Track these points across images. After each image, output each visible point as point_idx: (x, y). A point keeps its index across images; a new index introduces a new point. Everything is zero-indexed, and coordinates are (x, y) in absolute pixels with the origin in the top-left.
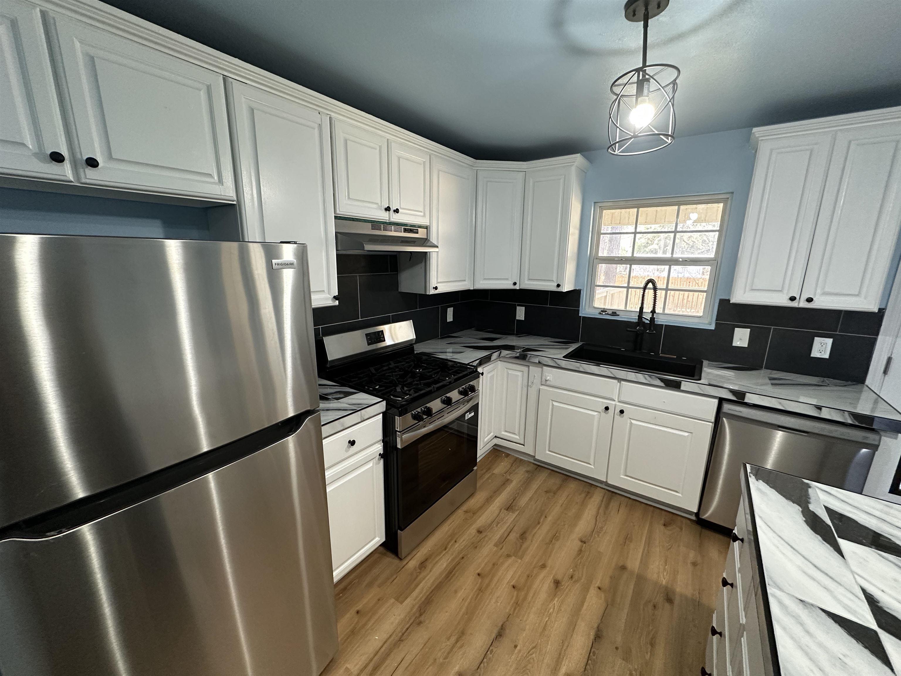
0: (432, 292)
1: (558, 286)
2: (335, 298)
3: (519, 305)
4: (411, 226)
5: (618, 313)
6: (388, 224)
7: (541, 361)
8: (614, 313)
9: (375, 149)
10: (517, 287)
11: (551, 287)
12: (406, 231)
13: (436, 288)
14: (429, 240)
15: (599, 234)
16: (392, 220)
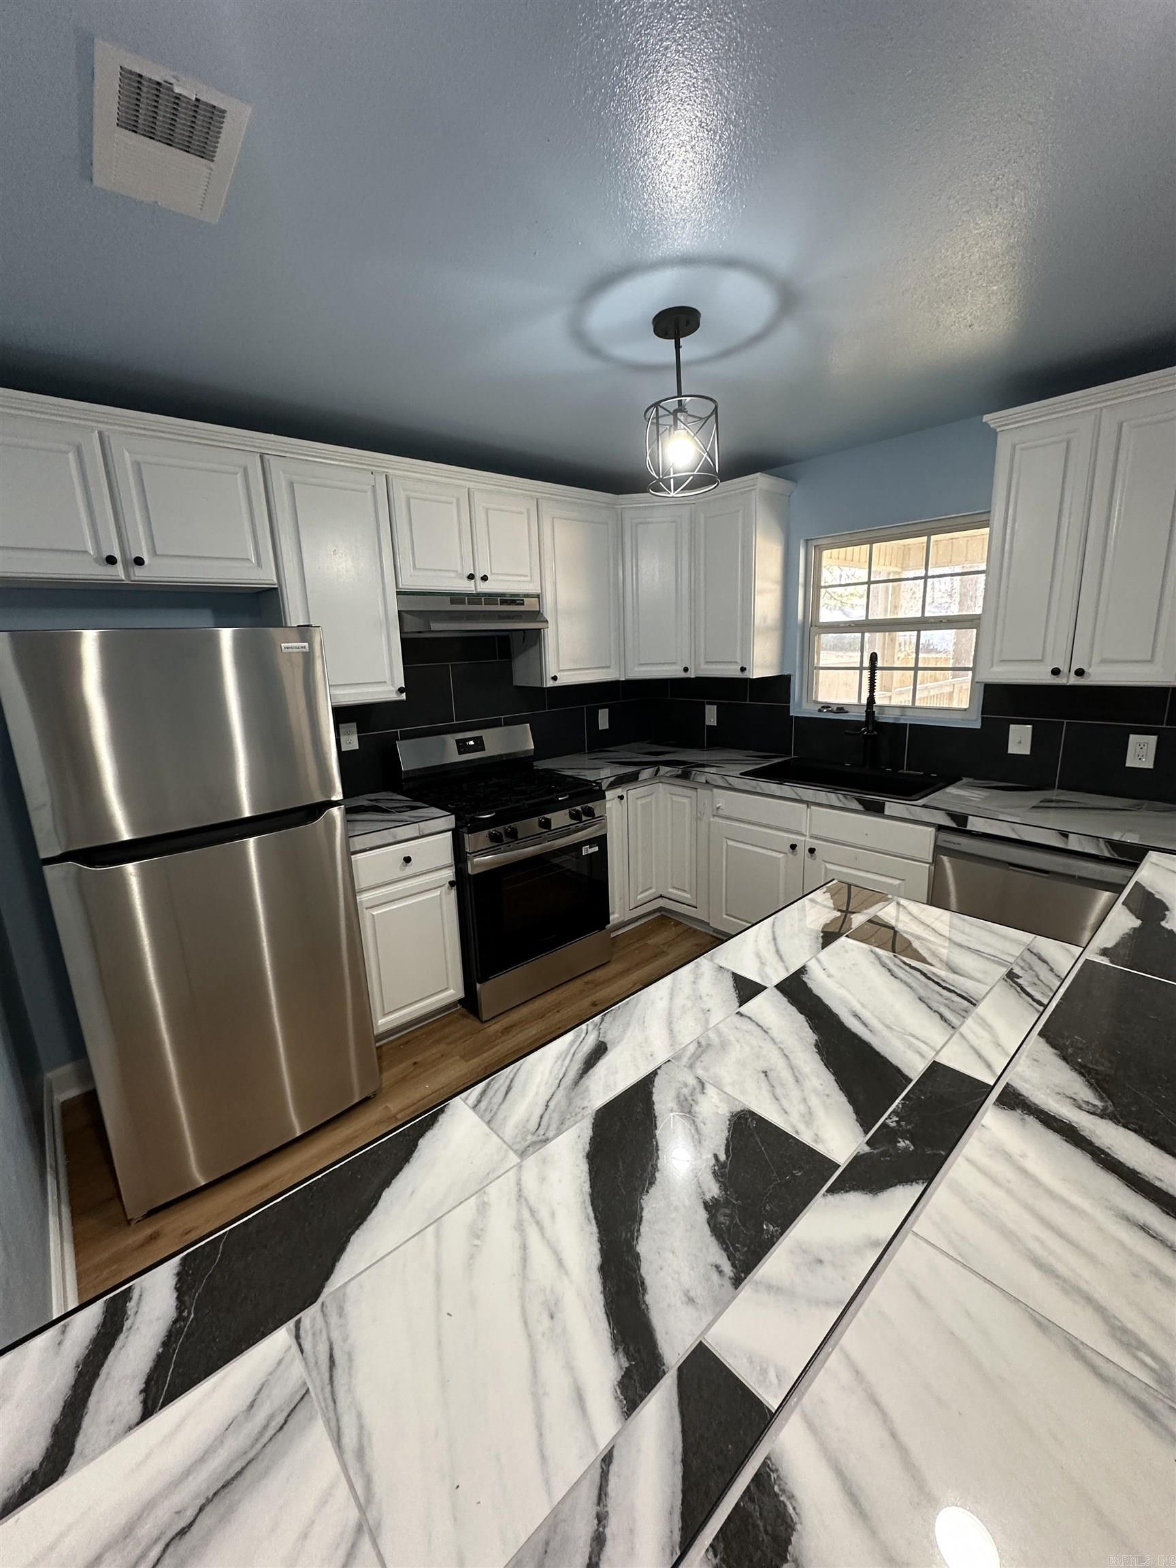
0: (550, 684)
1: (743, 669)
2: (401, 690)
3: (709, 703)
4: (512, 595)
5: (846, 709)
6: (475, 598)
7: (709, 780)
8: (841, 709)
9: (451, 503)
10: (692, 674)
11: (732, 671)
12: (503, 602)
13: (555, 678)
14: (542, 614)
15: (818, 587)
16: (479, 590)
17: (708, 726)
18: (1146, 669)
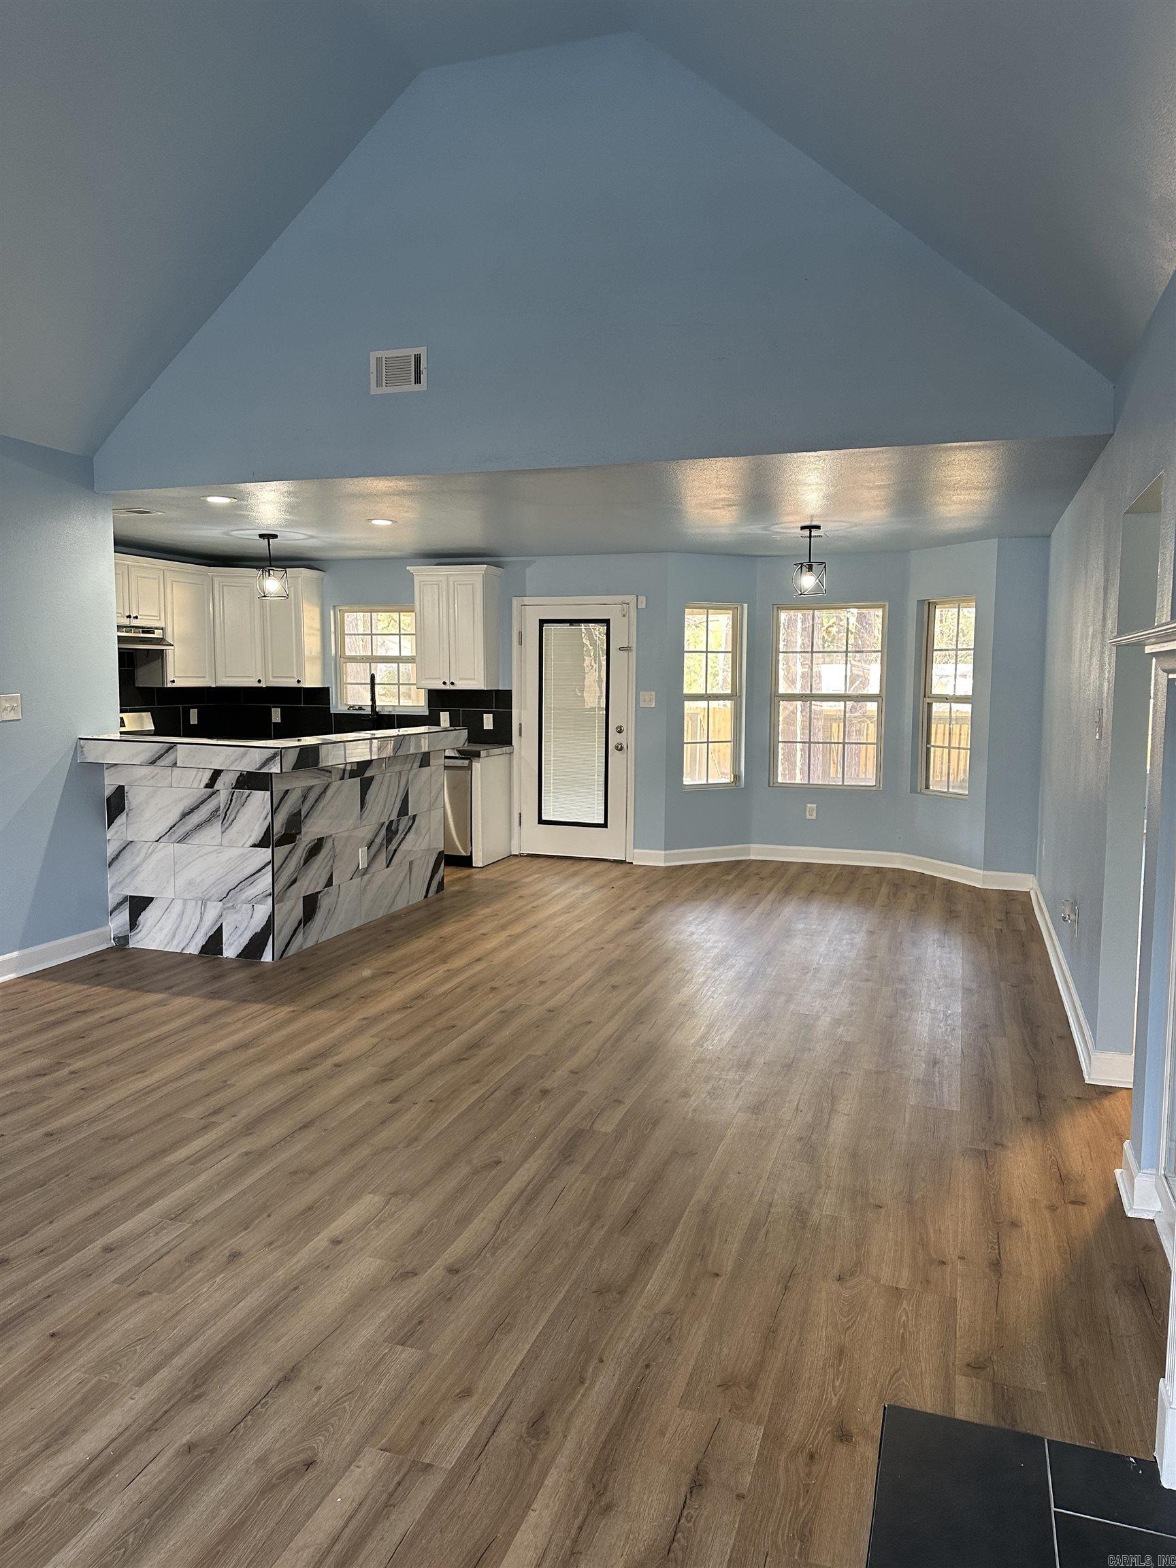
0: (170, 685)
1: (299, 681)
3: (274, 707)
4: (148, 628)
5: (364, 707)
6: (128, 628)
8: (360, 708)
10: (263, 685)
11: (292, 683)
12: (143, 632)
13: (173, 681)
14: (165, 640)
15: (343, 635)
16: (132, 624)
17: (274, 723)
18: (472, 682)
